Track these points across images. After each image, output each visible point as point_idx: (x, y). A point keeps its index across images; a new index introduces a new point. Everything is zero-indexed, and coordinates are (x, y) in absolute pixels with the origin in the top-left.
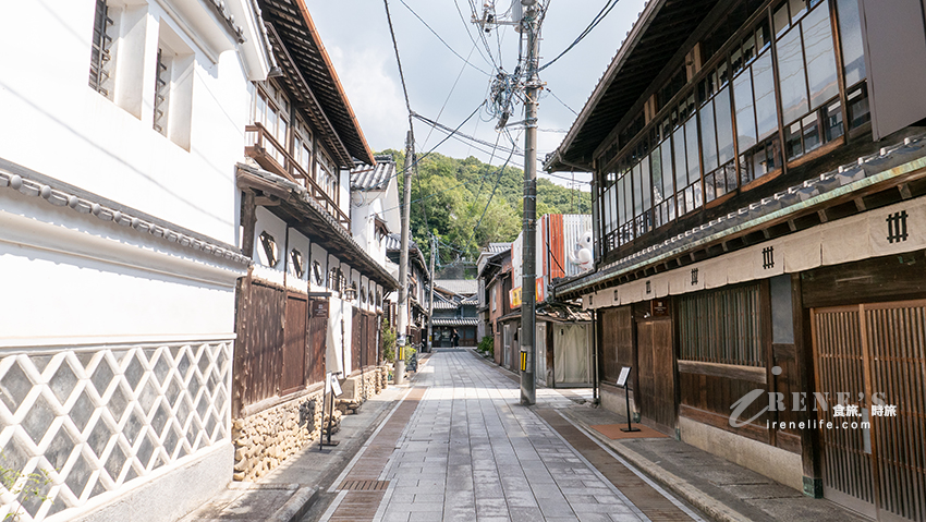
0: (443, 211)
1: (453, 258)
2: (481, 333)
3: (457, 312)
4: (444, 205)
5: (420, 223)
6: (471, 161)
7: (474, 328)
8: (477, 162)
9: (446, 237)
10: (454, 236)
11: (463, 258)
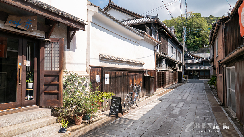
0: (198, 30)
1: (203, 46)
2: (212, 73)
3: (201, 64)
4: (199, 28)
5: (190, 35)
6: (211, 17)
7: (208, 71)
8: (213, 17)
9: (200, 39)
10: (203, 38)
11: (207, 46)
